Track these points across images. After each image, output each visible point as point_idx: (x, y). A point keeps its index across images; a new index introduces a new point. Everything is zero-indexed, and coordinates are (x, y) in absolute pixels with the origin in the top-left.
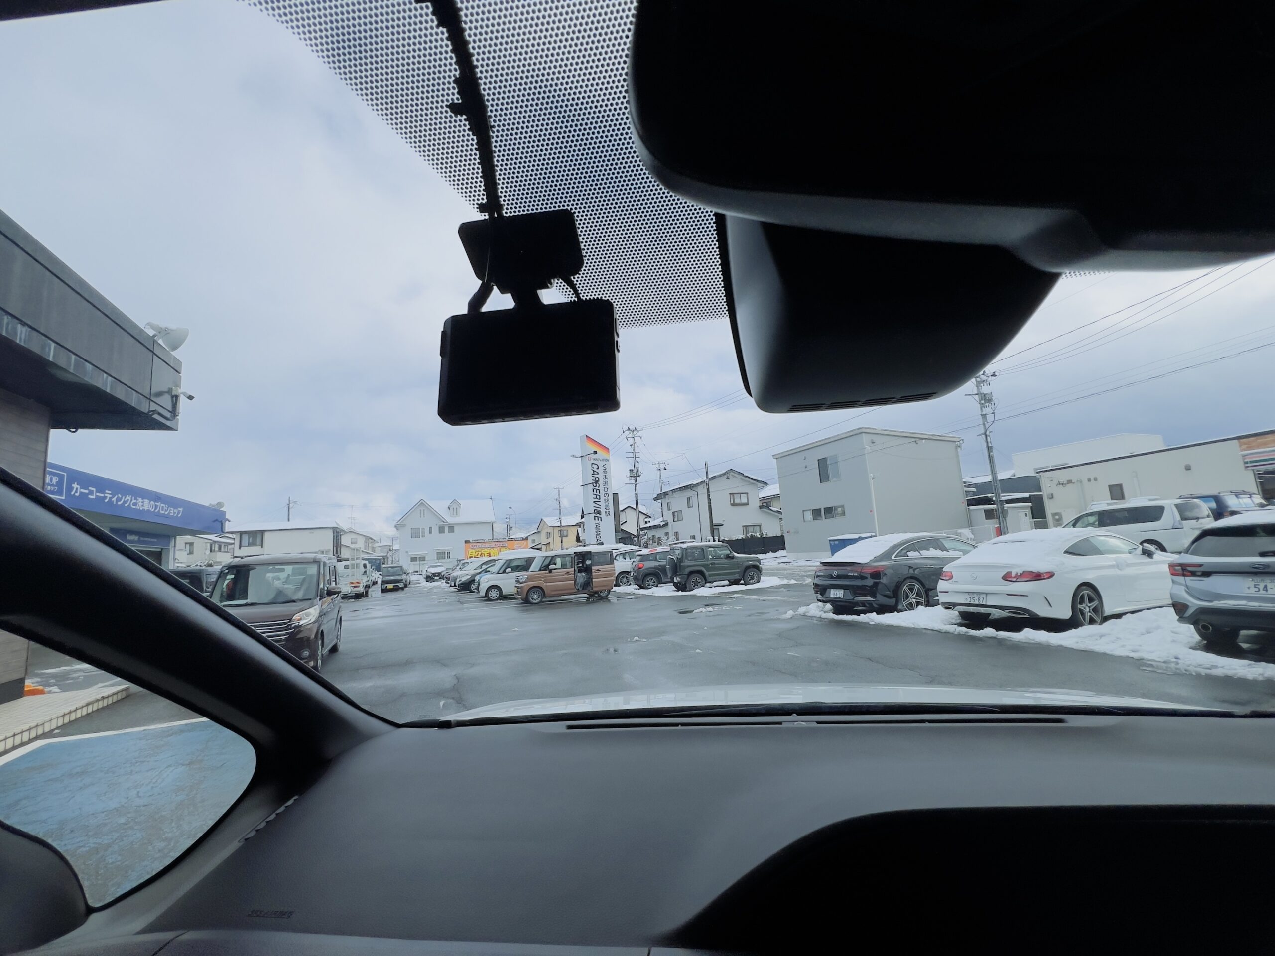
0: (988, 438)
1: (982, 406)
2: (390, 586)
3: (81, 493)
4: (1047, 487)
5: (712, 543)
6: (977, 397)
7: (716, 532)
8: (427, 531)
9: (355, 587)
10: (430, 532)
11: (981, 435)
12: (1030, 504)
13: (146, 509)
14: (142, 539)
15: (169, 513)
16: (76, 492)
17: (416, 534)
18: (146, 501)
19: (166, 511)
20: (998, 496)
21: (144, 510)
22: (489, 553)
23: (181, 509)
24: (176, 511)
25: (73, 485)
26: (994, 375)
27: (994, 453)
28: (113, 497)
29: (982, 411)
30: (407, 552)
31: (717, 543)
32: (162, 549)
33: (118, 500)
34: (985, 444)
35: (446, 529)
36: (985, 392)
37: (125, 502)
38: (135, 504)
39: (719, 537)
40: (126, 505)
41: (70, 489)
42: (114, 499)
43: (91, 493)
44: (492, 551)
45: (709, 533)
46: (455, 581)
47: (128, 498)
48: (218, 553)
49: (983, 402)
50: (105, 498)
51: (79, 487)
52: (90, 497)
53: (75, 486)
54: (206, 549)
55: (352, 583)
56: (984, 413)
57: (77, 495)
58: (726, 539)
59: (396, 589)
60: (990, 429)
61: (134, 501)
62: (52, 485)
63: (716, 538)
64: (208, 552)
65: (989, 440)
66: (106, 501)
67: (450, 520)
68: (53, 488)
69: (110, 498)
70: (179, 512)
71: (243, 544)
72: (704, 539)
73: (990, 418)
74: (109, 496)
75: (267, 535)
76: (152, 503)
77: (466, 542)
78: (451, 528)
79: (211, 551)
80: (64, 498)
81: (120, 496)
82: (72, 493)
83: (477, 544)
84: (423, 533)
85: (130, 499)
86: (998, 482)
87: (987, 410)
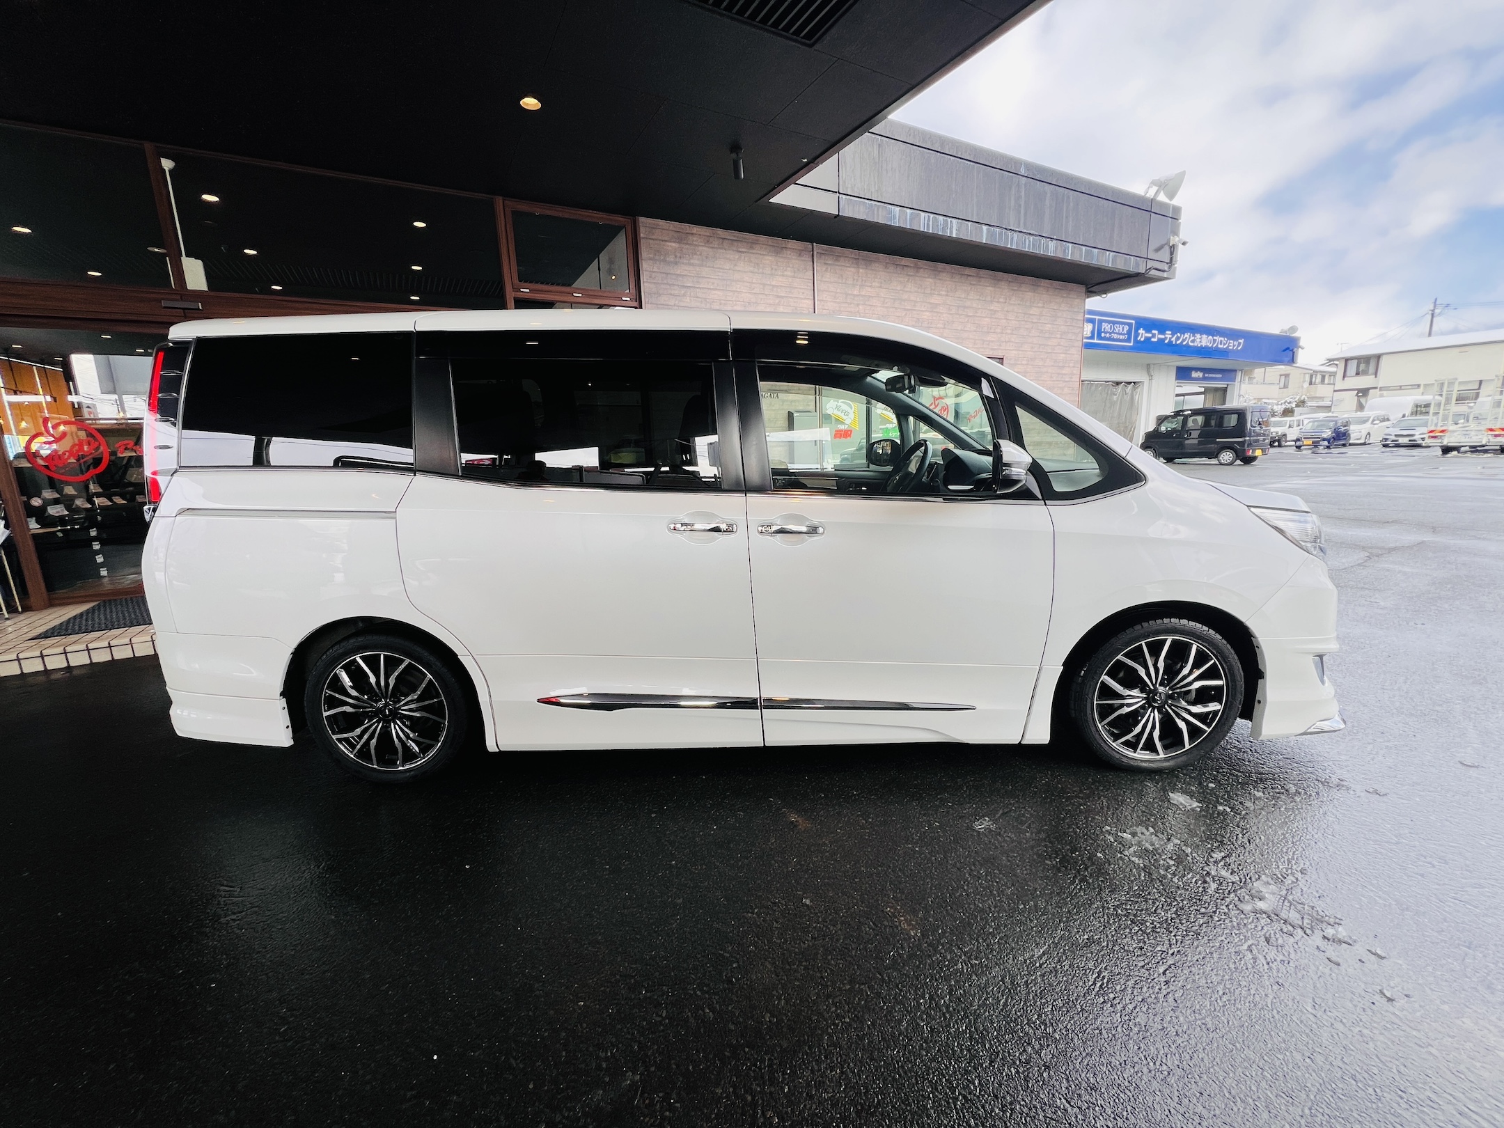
3: (1145, 337)
9: (1496, 436)
13: (1204, 344)
14: (1206, 375)
15: (1229, 346)
16: (1142, 337)
18: (1204, 336)
19: (1225, 344)
21: (1201, 346)
23: (1241, 341)
24: (1236, 343)
25: (1139, 331)
28: (1172, 337)
32: (1228, 385)
33: (1178, 338)
37: (1184, 340)
38: (1193, 341)
40: (1184, 343)
41: (1137, 335)
42: (1173, 339)
43: (1154, 336)
47: (1187, 335)
48: (1320, 386)
50: (1166, 338)
51: (1144, 332)
52: (1153, 340)
53: (1141, 331)
54: (1304, 381)
55: (1491, 430)
57: (1142, 339)
61: (1192, 338)
62: (1124, 334)
64: (1306, 385)
66: (1166, 342)
68: (1124, 337)
69: (1170, 338)
70: (1239, 344)
71: (1348, 373)
74: (1169, 336)
75: (1384, 360)
76: (1210, 337)
79: (1311, 383)
80: (1131, 344)
81: (1179, 335)
82: (1139, 339)
85: (1188, 336)
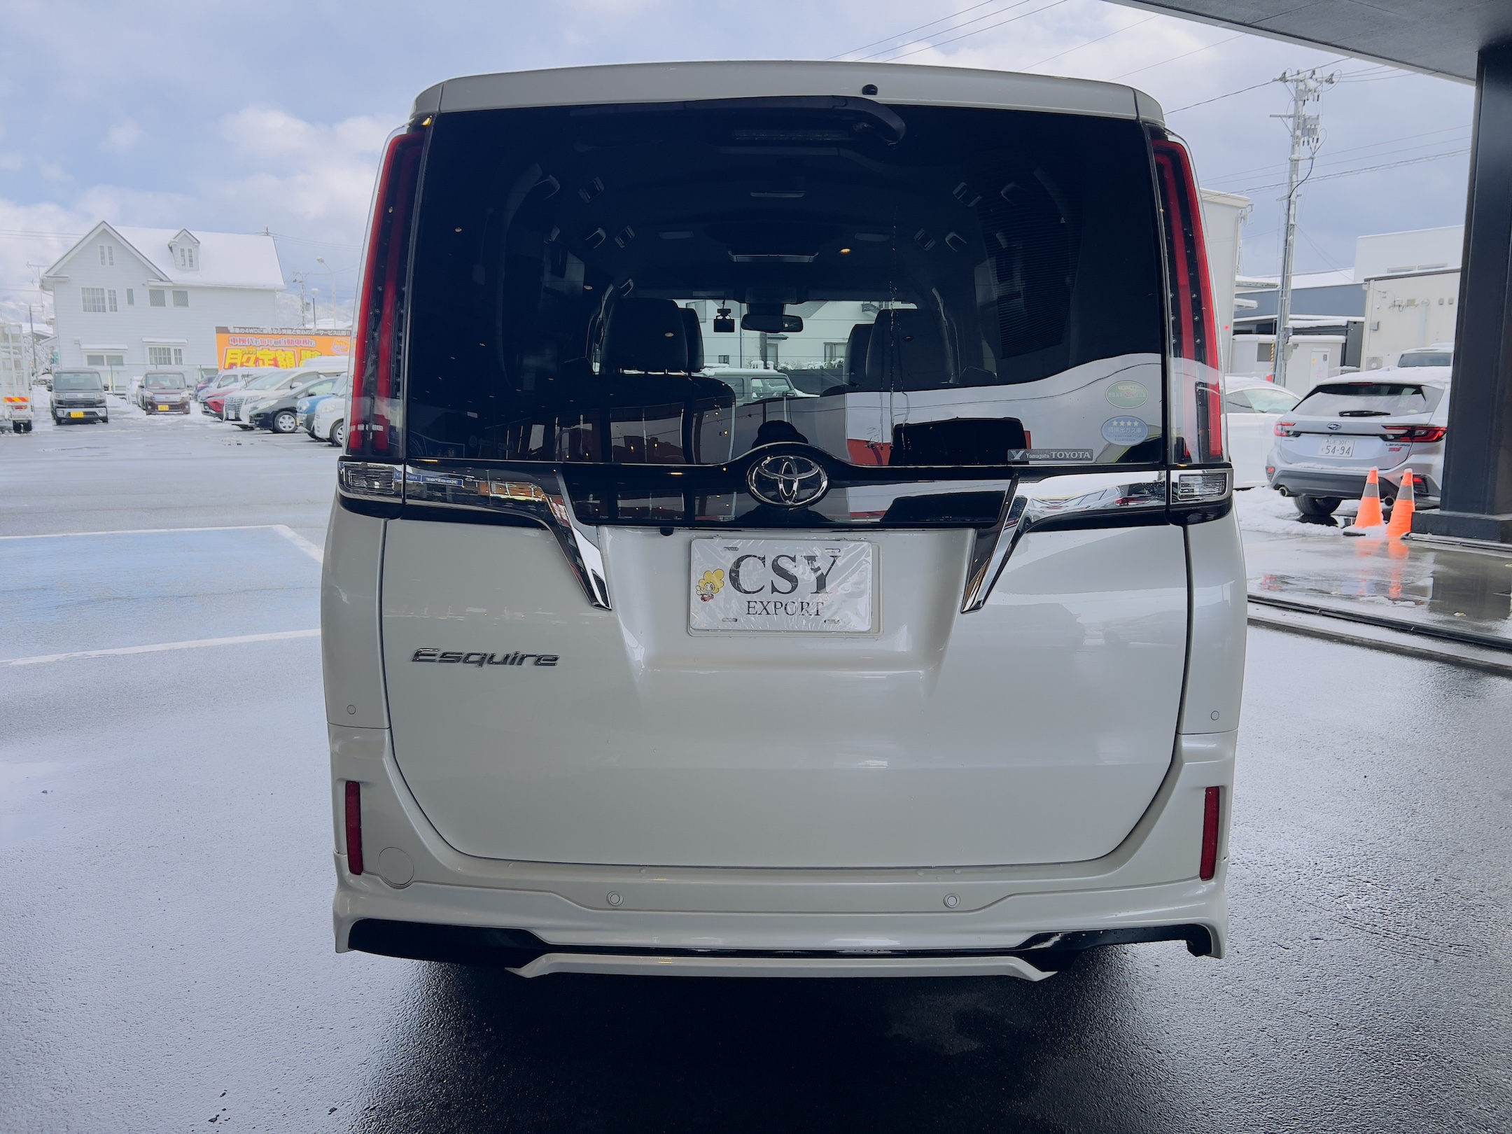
0: (1292, 207)
1: (1295, 142)
2: (77, 413)
4: (1375, 310)
5: (761, 370)
6: (1290, 122)
7: (770, 352)
8: (122, 299)
9: (17, 407)
10: (131, 301)
11: (1282, 199)
12: (1342, 338)
17: (96, 302)
20: (1283, 317)
22: (275, 360)
26: (1330, 81)
27: (1295, 239)
29: (1293, 153)
30: (77, 343)
31: (772, 371)
34: (1284, 218)
35: (169, 297)
36: (1307, 115)
39: (777, 362)
44: (280, 356)
45: (758, 353)
46: (237, 408)
49: (1299, 133)
55: (10, 400)
56: (1295, 157)
58: (790, 367)
59: (88, 420)
60: (1299, 191)
63: (771, 363)
65: (1292, 211)
67: (177, 276)
72: (745, 362)
73: (1303, 167)
77: (222, 330)
78: (181, 296)
83: (247, 338)
84: (113, 300)
86: (1289, 294)
87: (1303, 152)
